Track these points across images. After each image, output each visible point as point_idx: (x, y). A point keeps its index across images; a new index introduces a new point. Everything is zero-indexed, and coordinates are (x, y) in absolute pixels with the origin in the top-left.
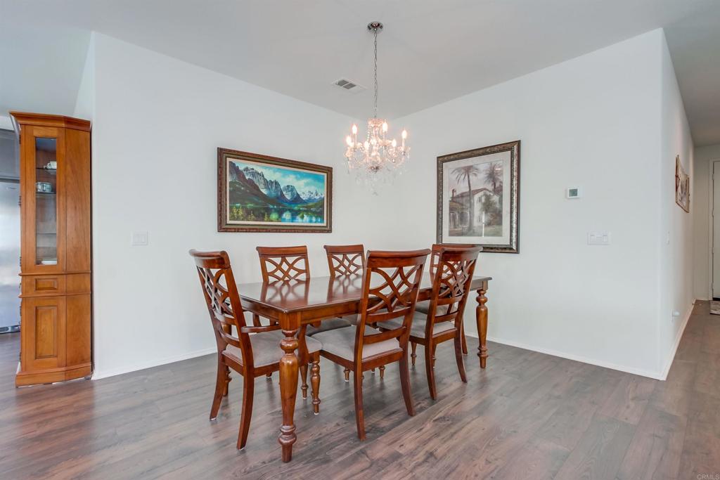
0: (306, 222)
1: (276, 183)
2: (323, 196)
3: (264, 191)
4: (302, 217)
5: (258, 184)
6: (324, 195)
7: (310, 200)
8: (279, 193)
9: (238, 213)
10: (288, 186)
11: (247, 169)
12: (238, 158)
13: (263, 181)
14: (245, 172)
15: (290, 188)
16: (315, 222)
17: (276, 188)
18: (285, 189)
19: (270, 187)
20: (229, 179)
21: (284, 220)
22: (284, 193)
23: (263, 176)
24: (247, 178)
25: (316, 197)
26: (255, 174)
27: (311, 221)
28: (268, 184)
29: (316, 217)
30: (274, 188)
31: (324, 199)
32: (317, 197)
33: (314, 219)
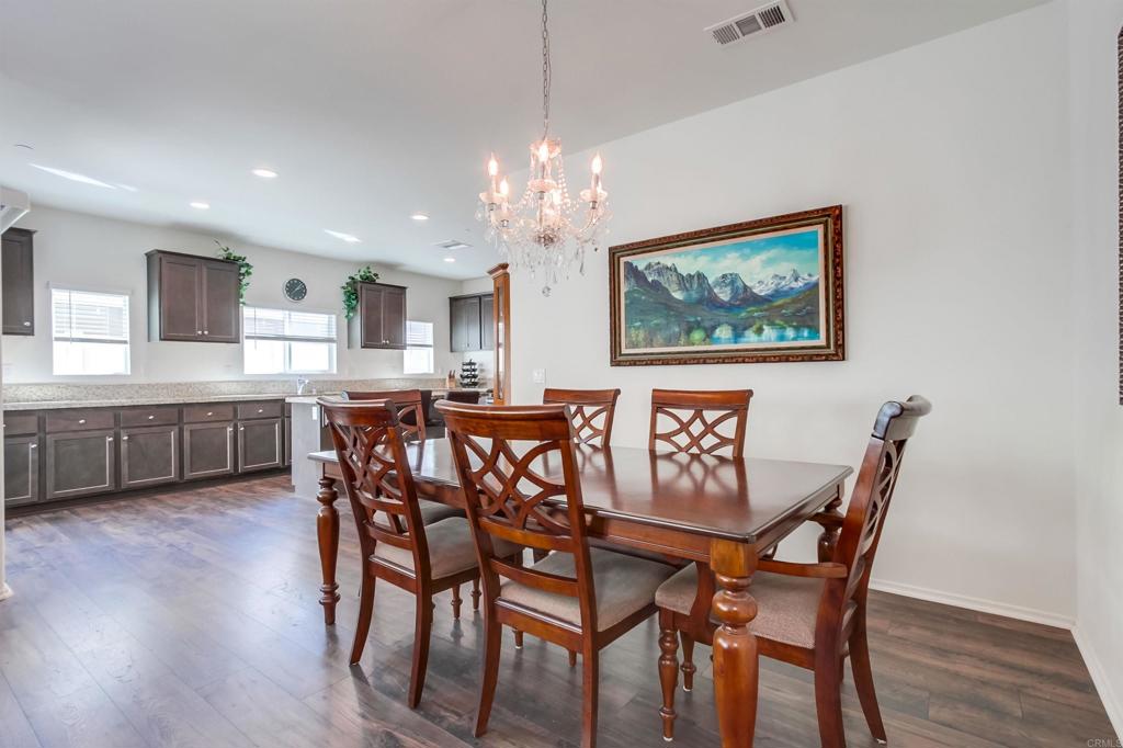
0: (770, 340)
1: (700, 276)
2: (814, 279)
3: (678, 295)
4: (760, 331)
5: (666, 286)
6: (818, 276)
7: (777, 293)
8: (706, 293)
9: (637, 336)
10: (724, 276)
11: (649, 267)
12: (634, 254)
13: (675, 278)
14: (646, 272)
15: (730, 280)
16: (794, 339)
17: (700, 285)
18: (717, 283)
19: (687, 285)
20: (624, 289)
21: (718, 341)
22: (716, 290)
23: (675, 269)
24: (650, 279)
25: (794, 285)
26: (662, 270)
27: (782, 338)
28: (684, 281)
29: (797, 328)
30: (695, 286)
31: (816, 285)
32: (800, 284)
33: (790, 333)
